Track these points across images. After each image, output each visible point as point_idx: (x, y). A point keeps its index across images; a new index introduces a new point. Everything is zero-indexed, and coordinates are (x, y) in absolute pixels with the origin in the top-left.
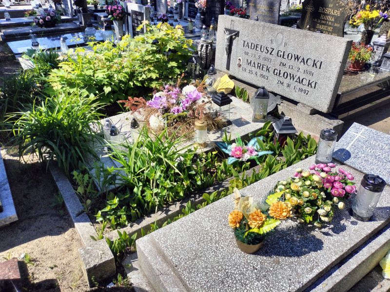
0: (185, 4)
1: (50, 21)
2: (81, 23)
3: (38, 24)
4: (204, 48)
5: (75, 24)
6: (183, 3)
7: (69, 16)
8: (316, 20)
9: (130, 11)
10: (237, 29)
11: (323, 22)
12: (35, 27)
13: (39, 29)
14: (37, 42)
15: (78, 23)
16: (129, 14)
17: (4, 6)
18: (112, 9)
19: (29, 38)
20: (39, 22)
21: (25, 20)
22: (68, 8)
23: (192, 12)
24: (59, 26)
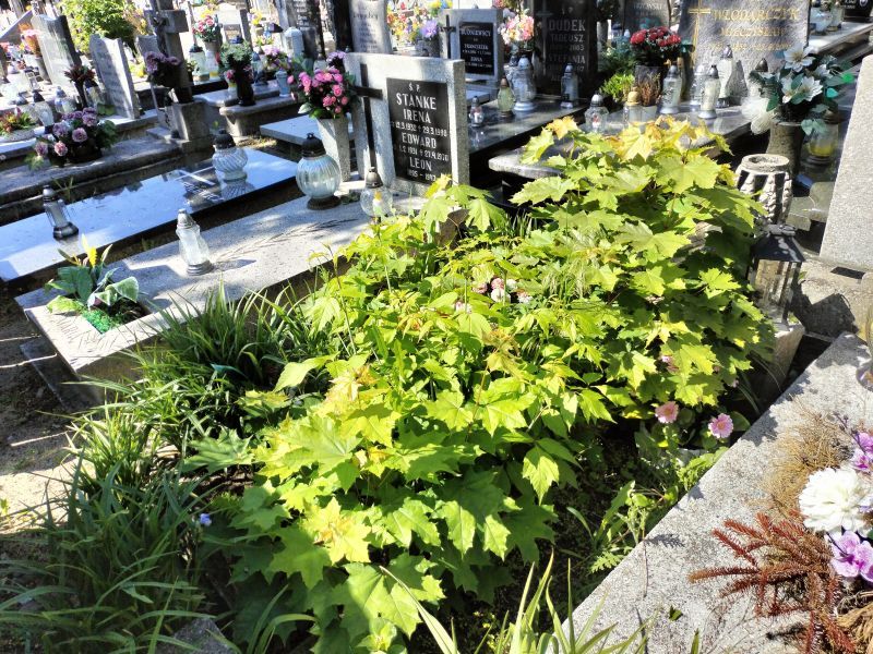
1: (84, 143)
2: (177, 135)
3: (51, 156)
5: (156, 137)
7: (127, 116)
13: (55, 172)
14: (70, 225)
15: (168, 137)
16: (377, 94)
18: (316, 84)
20: (51, 149)
22: (122, 93)
23: (474, 55)
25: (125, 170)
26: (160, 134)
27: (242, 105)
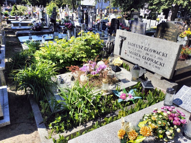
0: (101, 24)
1: (39, 28)
2: (52, 30)
3: (33, 29)
4: (109, 44)
5: (50, 30)
6: (100, 23)
7: (47, 27)
8: (163, 34)
9: (75, 26)
10: (125, 36)
11: (167, 35)
12: (31, 31)
14: (31, 37)
15: (51, 30)
16: (75, 27)
17: (19, 21)
19: (28, 35)
21: (28, 27)
23: (104, 27)
24: (42, 31)
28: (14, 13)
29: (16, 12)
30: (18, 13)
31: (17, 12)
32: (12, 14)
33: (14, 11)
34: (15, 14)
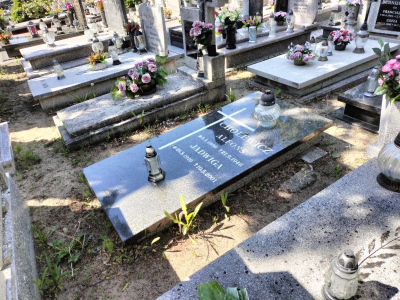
15: (195, 76)
17: (44, 42)
20: (128, 87)
25: (173, 102)
26: (189, 73)
27: (227, 49)
28: (19, 13)
29: (25, 8)
30: (32, 12)
31: (27, 9)
32: (16, 15)
33: (20, 5)
34: (23, 17)
